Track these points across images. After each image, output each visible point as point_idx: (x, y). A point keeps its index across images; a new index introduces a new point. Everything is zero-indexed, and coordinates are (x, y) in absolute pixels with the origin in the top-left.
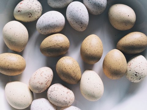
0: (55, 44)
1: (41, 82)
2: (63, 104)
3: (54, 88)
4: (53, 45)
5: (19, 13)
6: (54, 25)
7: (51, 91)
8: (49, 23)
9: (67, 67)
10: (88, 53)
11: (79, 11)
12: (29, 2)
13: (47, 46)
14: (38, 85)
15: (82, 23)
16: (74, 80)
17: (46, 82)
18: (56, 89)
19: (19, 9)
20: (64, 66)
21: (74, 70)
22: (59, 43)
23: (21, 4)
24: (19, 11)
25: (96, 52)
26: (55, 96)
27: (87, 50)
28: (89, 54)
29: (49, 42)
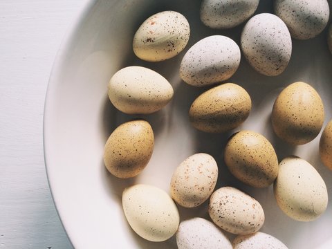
0: (228, 106)
1: (201, 186)
2: (247, 230)
3: (227, 197)
4: (224, 108)
5: (149, 43)
6: (222, 66)
7: (221, 204)
8: (214, 63)
9: (256, 154)
10: (298, 122)
11: (277, 34)
12: (169, 19)
13: (211, 112)
14: (196, 192)
15: (280, 60)
16: (268, 179)
17: (210, 185)
18: (230, 199)
19: (150, 36)
20: (249, 151)
21: (268, 159)
22: (236, 103)
23: (153, 24)
24: (149, 40)
25: (315, 120)
26: (232, 214)
27: (294, 117)
28: (299, 124)
29: (214, 103)
